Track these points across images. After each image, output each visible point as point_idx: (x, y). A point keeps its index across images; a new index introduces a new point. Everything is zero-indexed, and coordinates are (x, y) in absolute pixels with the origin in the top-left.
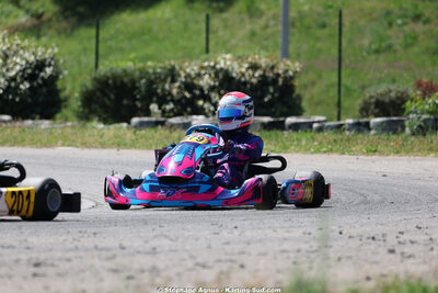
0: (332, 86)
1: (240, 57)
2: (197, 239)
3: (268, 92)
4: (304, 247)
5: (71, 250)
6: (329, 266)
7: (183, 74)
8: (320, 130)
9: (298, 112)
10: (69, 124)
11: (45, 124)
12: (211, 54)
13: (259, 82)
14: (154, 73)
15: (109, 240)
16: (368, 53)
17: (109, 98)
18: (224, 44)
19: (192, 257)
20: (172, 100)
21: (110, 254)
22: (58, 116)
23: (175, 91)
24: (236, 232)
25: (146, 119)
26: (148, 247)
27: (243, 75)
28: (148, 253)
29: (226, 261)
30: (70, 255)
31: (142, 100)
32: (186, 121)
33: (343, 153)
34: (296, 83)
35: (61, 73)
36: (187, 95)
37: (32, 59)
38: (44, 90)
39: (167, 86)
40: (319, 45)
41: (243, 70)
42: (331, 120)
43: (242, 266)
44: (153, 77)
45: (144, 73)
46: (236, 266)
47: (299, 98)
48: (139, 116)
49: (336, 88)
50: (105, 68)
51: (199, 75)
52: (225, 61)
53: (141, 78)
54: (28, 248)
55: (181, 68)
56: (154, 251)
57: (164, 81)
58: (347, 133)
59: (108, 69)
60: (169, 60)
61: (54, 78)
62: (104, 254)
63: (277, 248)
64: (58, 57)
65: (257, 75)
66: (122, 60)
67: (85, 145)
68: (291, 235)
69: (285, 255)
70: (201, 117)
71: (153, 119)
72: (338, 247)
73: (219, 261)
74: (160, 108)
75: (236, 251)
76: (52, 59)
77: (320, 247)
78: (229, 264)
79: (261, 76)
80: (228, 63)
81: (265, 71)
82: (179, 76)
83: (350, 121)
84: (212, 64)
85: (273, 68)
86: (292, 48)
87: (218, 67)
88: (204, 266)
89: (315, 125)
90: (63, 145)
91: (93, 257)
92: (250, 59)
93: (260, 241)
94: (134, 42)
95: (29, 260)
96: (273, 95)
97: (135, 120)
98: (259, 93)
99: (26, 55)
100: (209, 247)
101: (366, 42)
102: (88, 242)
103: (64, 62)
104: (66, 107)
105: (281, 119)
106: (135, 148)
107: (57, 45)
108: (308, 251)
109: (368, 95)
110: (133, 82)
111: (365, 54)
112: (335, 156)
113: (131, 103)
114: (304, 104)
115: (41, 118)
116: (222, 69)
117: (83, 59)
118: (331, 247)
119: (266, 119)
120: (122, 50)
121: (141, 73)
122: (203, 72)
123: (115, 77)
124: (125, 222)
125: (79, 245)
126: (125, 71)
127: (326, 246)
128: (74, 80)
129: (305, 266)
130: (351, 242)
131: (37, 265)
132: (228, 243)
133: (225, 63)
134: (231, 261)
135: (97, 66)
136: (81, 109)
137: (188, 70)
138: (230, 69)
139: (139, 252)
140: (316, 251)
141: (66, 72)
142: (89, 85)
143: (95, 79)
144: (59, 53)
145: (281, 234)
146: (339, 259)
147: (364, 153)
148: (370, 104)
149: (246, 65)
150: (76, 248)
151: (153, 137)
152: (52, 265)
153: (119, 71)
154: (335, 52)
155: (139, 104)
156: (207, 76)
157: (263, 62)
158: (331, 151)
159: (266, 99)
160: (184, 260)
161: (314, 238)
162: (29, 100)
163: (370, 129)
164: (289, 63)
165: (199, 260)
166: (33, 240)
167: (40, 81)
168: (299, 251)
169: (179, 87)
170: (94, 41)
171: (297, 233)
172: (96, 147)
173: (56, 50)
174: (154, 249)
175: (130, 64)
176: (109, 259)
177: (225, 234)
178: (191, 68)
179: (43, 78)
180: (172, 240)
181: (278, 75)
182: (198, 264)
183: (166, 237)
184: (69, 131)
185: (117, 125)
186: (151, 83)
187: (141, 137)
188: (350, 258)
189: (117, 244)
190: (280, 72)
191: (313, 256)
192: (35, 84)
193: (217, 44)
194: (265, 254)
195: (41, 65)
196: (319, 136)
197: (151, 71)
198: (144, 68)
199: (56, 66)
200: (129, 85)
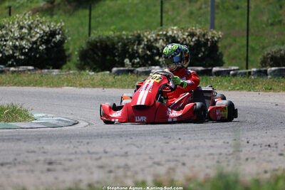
0: (243, 46)
1: (183, 29)
2: (154, 147)
3: (201, 51)
4: (224, 151)
5: (72, 154)
6: (240, 164)
7: (146, 40)
8: (234, 75)
9: (220, 64)
10: (71, 72)
11: (56, 72)
12: (164, 26)
13: (195, 44)
14: (127, 39)
15: (97, 147)
16: (266, 26)
17: (98, 55)
18: (173, 20)
19: (151, 158)
20: (139, 57)
21: (98, 156)
22: (64, 66)
23: (140, 50)
24: (180, 142)
25: (122, 68)
26: (122, 152)
27: (185, 40)
28: (122, 156)
29: (173, 161)
30: (72, 157)
31: (119, 56)
32: (147, 70)
33: (250, 91)
34: (219, 45)
35: (66, 39)
36: (148, 53)
37: (48, 29)
38: (56, 49)
39: (135, 47)
40: (234, 20)
41: (185, 37)
42: (242, 69)
43: (184, 164)
44: (126, 41)
45: (120, 38)
46: (180, 164)
47: (221, 54)
48: (117, 67)
49: (246, 48)
50: (95, 36)
51: (156, 40)
52: (173, 31)
53: (119, 42)
54: (44, 153)
55: (144, 36)
56: (126, 154)
57: (133, 44)
58: (253, 77)
59: (97, 36)
60: (137, 30)
61: (62, 42)
62: (94, 156)
63: (207, 152)
64: (64, 28)
65: (194, 40)
66: (106, 31)
67: (82, 86)
68: (216, 143)
69: (211, 157)
70: (157, 67)
71: (127, 68)
72: (246, 151)
73: (168, 161)
74: (130, 61)
75: (180, 154)
76: (60, 30)
77: (234, 152)
78: (175, 163)
79: (196, 40)
80: (175, 32)
81: (199, 37)
82: (143, 40)
83: (255, 70)
84: (165, 33)
85: (204, 35)
86: (216, 22)
87: (168, 34)
88: (159, 164)
89: (232, 72)
90: (68, 86)
91: (86, 158)
92: (189, 30)
93: (195, 148)
94: (114, 18)
95: (45, 160)
96: (204, 52)
97: (115, 69)
98: (195, 52)
99: (44, 27)
100: (162, 151)
101: (265, 18)
102: (83, 148)
103: (68, 31)
104: (69, 61)
105: (210, 68)
106: (115, 87)
107: (64, 21)
108: (226, 154)
109: (266, 53)
110: (113, 44)
111: (264, 26)
112: (245, 92)
113: (112, 58)
114: (225, 59)
115: (53, 68)
116: (171, 36)
117: (81, 29)
118: (241, 151)
119: (200, 68)
120: (106, 24)
121: (119, 38)
122: (158, 38)
123: (101, 41)
124: (108, 136)
125: (77, 150)
126: (108, 37)
127: (239, 151)
128: (75, 43)
129: (224, 164)
130: (255, 148)
131: (50, 163)
132: (174, 149)
133: (173, 32)
134: (177, 161)
135: (89, 34)
136: (79, 62)
137: (149, 37)
138: (176, 36)
139: (116, 155)
140: (232, 154)
141: (69, 38)
142: (85, 46)
143: (88, 42)
144: (65, 26)
145: (209, 143)
146: (247, 159)
147: (263, 91)
148: (267, 58)
149: (187, 34)
150: (76, 153)
151: (126, 81)
152: (60, 164)
153: (104, 37)
154: (245, 24)
155: (117, 59)
156: (161, 41)
157: (198, 32)
158: (242, 89)
159: (200, 56)
160: (145, 160)
161: (231, 146)
162: (46, 56)
163: (267, 75)
164: (214, 32)
165: (156, 160)
166: (48, 147)
167: (52, 44)
168: (220, 154)
169: (143, 48)
170: (88, 18)
171: (220, 142)
172: (89, 87)
173: (63, 24)
174: (126, 153)
175: (111, 33)
176: (97, 159)
177: (173, 143)
178: (151, 36)
179: (54, 42)
180: (138, 147)
181: (208, 40)
182: (154, 163)
183: (134, 145)
184: (72, 76)
185: (103, 73)
186: (125, 45)
187: (119, 80)
188: (253, 158)
189: (102, 150)
190: (209, 38)
191: (230, 157)
192: (49, 46)
193: (168, 20)
194: (198, 156)
195: (53, 34)
196: (234, 79)
197: (125, 37)
198: (120, 36)
199: (63, 34)
200: (111, 47)
